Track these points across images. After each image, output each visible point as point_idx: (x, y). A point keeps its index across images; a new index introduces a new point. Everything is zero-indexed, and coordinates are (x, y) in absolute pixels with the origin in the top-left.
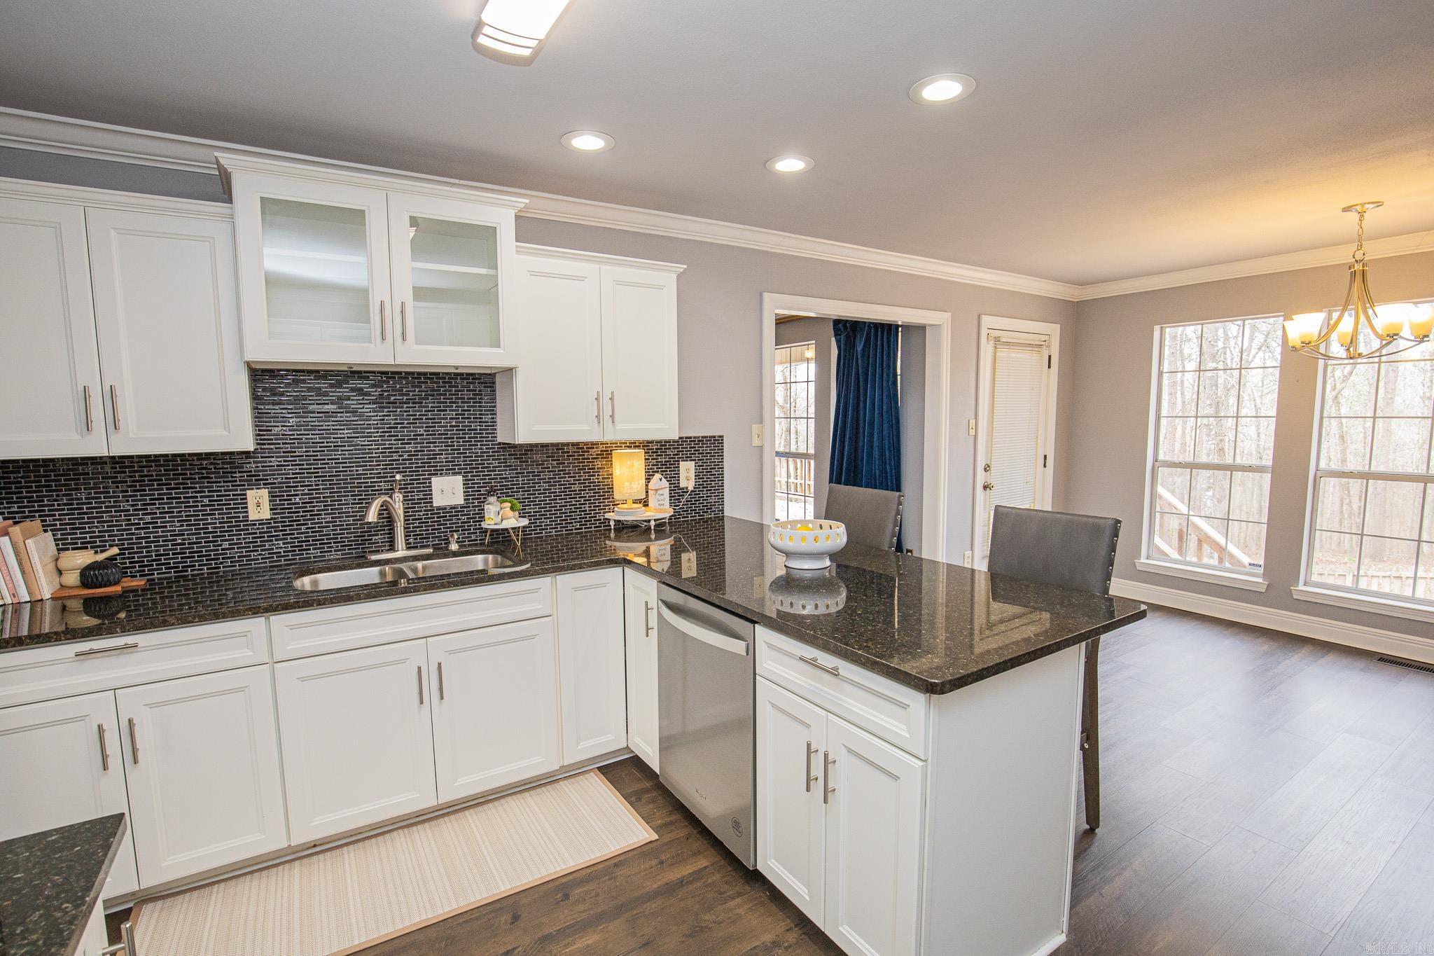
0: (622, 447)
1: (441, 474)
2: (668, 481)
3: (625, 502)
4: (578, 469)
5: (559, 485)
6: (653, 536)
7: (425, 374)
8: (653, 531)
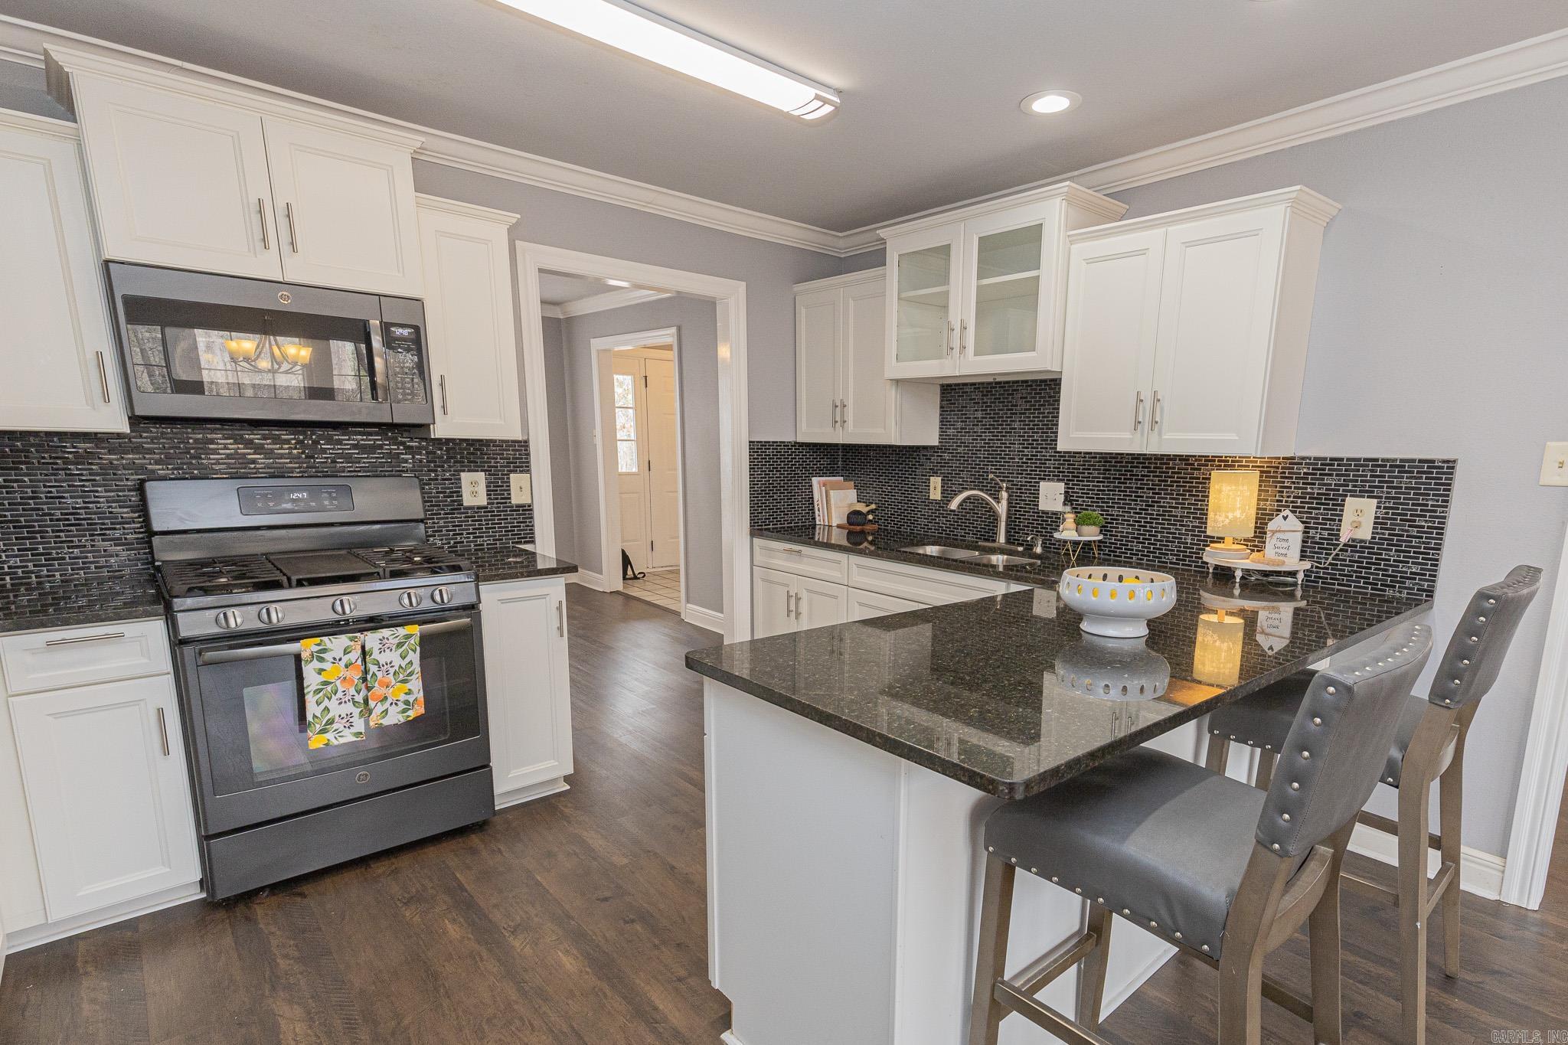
0: (1248, 466)
1: (1049, 479)
2: (1303, 522)
3: (1220, 540)
4: (1184, 491)
5: (1158, 506)
6: (1237, 591)
7: (1045, 381)
8: (1237, 585)
